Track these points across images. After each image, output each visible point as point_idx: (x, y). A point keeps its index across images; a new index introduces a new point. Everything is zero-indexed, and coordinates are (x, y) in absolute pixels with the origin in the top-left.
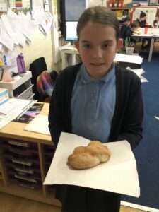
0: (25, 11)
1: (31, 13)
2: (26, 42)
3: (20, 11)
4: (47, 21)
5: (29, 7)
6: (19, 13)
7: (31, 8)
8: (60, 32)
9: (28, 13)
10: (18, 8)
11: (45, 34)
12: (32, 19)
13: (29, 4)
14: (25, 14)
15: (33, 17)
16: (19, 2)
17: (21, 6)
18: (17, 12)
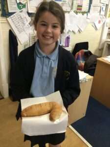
0: (83, 13)
1: (87, 15)
2: (79, 31)
3: (79, 12)
5: (87, 11)
6: (78, 14)
9: (85, 14)
10: (78, 11)
11: (96, 29)
12: (87, 18)
16: (80, 7)
17: (81, 9)
18: (77, 13)
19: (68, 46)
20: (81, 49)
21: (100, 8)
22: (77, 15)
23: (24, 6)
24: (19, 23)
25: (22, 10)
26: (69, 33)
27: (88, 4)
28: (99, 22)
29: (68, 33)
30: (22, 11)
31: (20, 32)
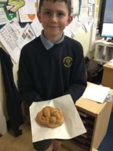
1: (78, 17)
2: (72, 36)
4: (89, 23)
7: (79, 13)
8: (98, 30)
9: (76, 17)
11: (86, 31)
12: (78, 21)
14: (74, 17)
15: (79, 20)
21: (88, 8)
23: (15, 15)
24: (10, 37)
25: (12, 20)
27: (78, 6)
30: (13, 22)
31: (13, 49)
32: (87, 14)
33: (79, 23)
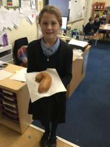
0: (15, 8)
2: (15, 27)
5: (18, 6)
6: (10, 9)
7: (20, 6)
9: (17, 9)
10: (9, 6)
11: (31, 23)
12: (20, 13)
13: (18, 4)
14: (15, 10)
16: (10, 3)
17: (11, 5)
18: (8, 8)
19: (7, 45)
20: (22, 46)
21: (30, 2)
22: (9, 11)
26: (5, 30)
28: (33, 16)
29: (3, 30)
32: (30, 7)
33: (21, 15)
